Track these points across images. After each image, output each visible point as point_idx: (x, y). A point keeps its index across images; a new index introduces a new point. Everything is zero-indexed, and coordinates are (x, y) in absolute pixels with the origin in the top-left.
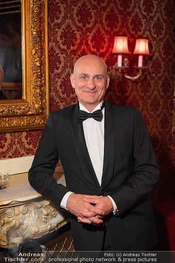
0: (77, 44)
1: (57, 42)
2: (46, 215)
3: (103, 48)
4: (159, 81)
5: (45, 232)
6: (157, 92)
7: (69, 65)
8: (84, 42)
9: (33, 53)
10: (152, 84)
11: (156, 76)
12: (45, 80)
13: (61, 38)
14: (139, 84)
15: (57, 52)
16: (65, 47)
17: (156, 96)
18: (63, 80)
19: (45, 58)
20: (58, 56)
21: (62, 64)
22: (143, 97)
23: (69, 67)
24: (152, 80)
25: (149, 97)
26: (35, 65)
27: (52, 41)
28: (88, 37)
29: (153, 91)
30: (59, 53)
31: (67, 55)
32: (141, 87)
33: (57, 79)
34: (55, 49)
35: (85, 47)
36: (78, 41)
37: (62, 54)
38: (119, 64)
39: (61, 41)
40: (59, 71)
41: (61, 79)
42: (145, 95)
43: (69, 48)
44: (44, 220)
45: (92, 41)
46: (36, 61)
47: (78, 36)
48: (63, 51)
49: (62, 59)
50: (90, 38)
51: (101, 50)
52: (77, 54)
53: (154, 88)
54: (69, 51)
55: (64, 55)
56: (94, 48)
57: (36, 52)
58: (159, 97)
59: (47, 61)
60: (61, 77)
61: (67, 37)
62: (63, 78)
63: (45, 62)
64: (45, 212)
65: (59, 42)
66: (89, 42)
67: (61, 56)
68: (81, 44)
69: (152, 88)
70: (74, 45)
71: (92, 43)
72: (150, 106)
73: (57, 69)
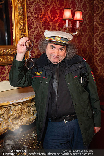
0: (42, 14)
1: (31, 13)
2: (33, 111)
3: (56, 17)
4: (86, 37)
5: (33, 121)
6: (85, 43)
7: (38, 26)
8: (46, 13)
9: (19, 18)
10: (83, 39)
11: (85, 34)
12: (26, 34)
13: (34, 10)
14: (76, 39)
15: (32, 19)
16: (36, 16)
17: (85, 45)
18: (35, 35)
19: (25, 21)
20: (33, 21)
21: (35, 26)
22: (79, 46)
23: (38, 27)
24: (83, 36)
25: (81, 46)
26: (21, 25)
27: (29, 12)
28: (48, 11)
29: (84, 42)
30: (33, 19)
31: (37, 21)
32: (77, 40)
33: (32, 35)
34: (31, 16)
35: (47, 16)
36: (43, 13)
37: (35, 20)
38: (67, 25)
39: (33, 12)
40: (33, 30)
41: (34, 35)
42: (79, 45)
43: (38, 17)
44: (32, 113)
45: (50, 13)
46: (21, 23)
47: (43, 10)
48: (35, 18)
49: (34, 23)
50: (49, 11)
51: (55, 19)
52: (43, 20)
53: (84, 41)
54: (38, 18)
55: (36, 20)
56: (52, 17)
57: (21, 17)
58: (86, 46)
59: (27, 23)
60: (35, 33)
61: (37, 10)
62: (35, 34)
63: (26, 24)
64: (32, 109)
65: (32, 13)
66: (49, 14)
67: (34, 21)
68: (44, 14)
69: (83, 41)
70: (41, 15)
71: (51, 14)
72: (82, 51)
73: (32, 28)
